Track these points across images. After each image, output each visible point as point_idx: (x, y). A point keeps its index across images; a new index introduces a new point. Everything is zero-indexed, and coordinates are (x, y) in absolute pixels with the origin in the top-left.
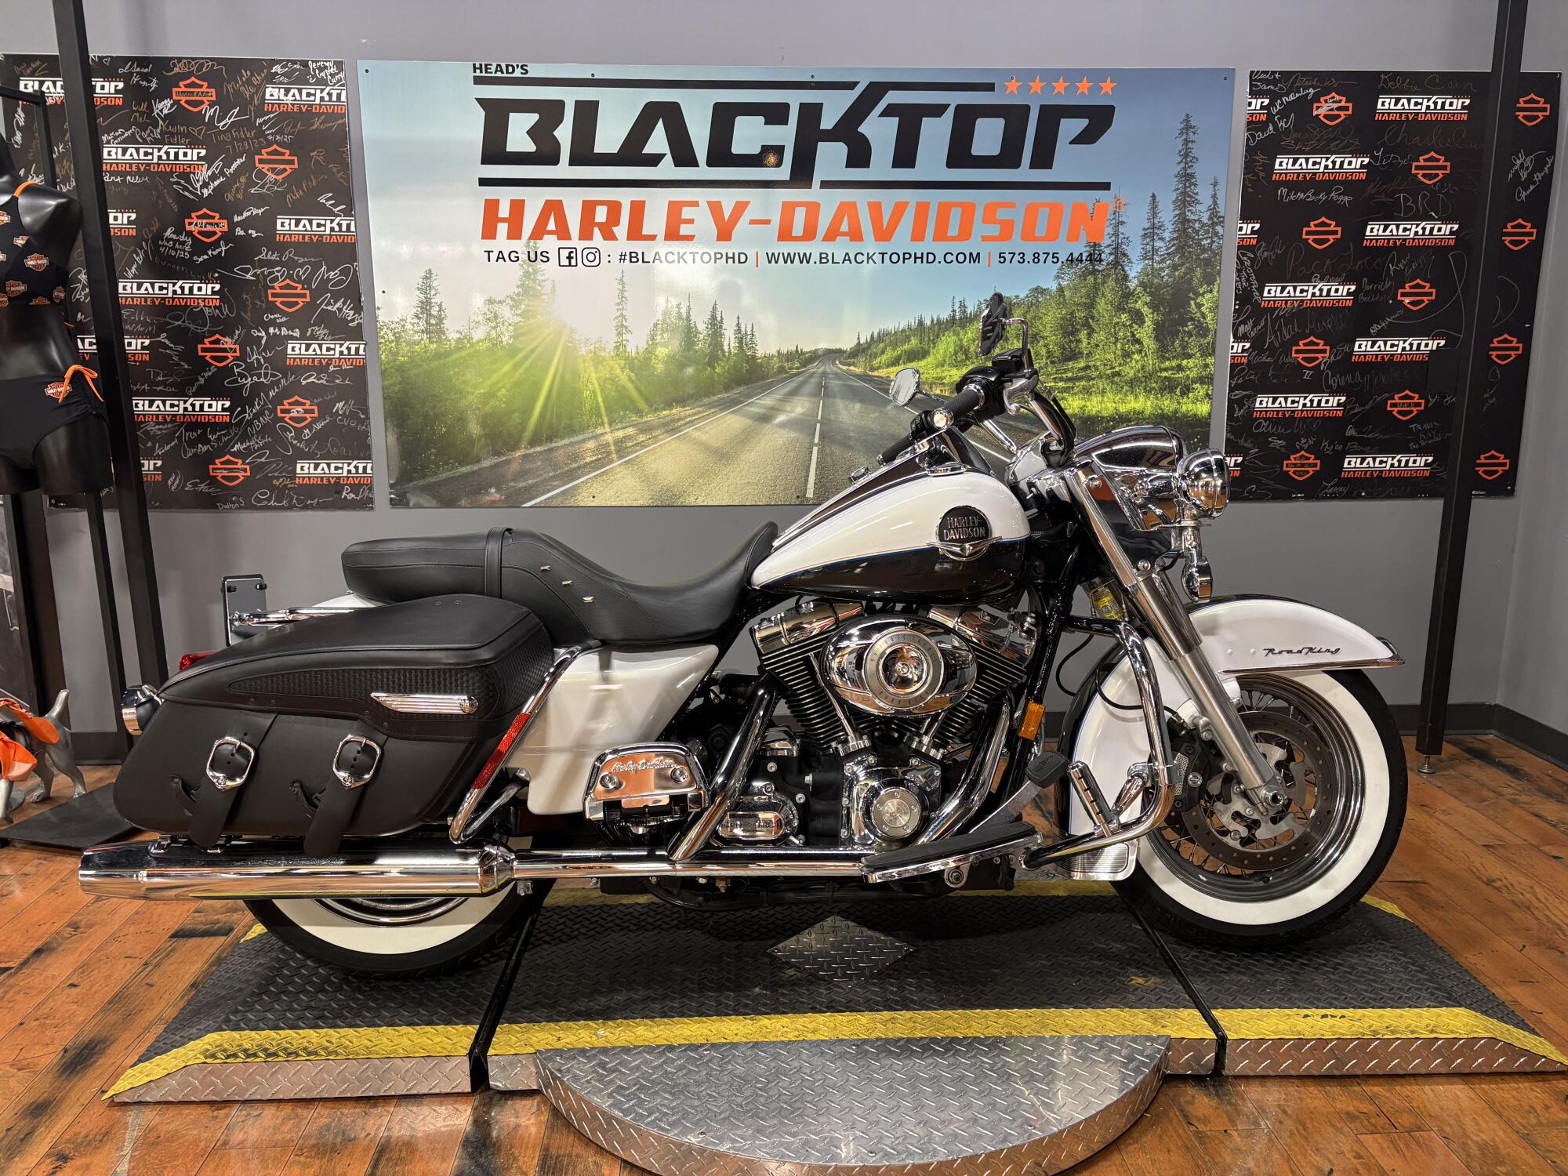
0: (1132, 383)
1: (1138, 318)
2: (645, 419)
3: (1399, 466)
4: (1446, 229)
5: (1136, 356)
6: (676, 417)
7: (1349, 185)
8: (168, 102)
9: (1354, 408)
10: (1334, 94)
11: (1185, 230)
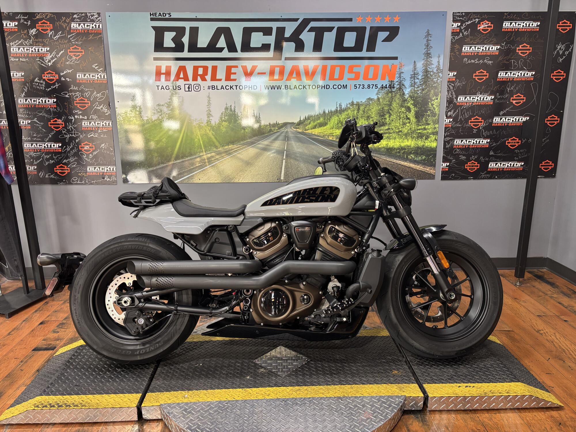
0: (406, 135)
1: (409, 109)
2: (219, 150)
3: (510, 166)
4: (530, 74)
5: (408, 125)
6: (231, 149)
7: (492, 57)
8: (35, 30)
9: (493, 144)
10: (486, 21)
11: (427, 75)
